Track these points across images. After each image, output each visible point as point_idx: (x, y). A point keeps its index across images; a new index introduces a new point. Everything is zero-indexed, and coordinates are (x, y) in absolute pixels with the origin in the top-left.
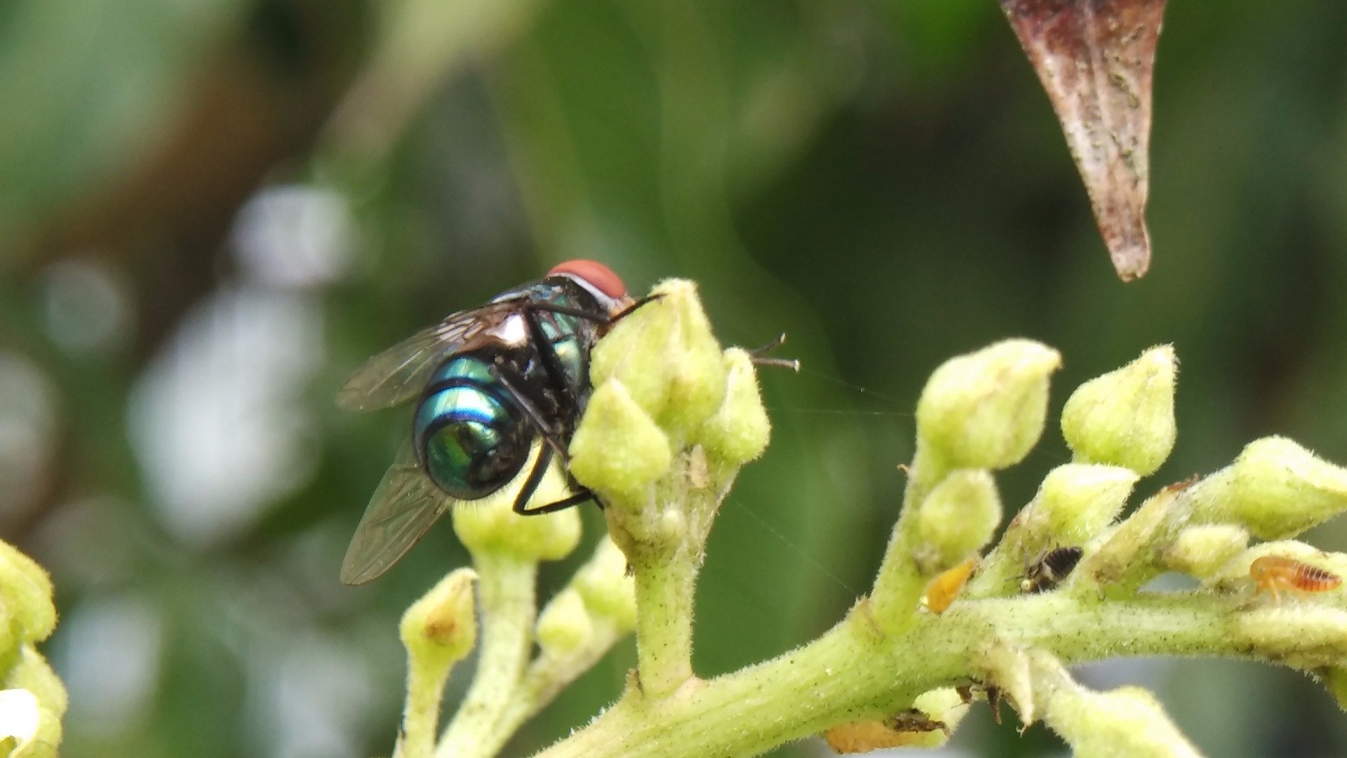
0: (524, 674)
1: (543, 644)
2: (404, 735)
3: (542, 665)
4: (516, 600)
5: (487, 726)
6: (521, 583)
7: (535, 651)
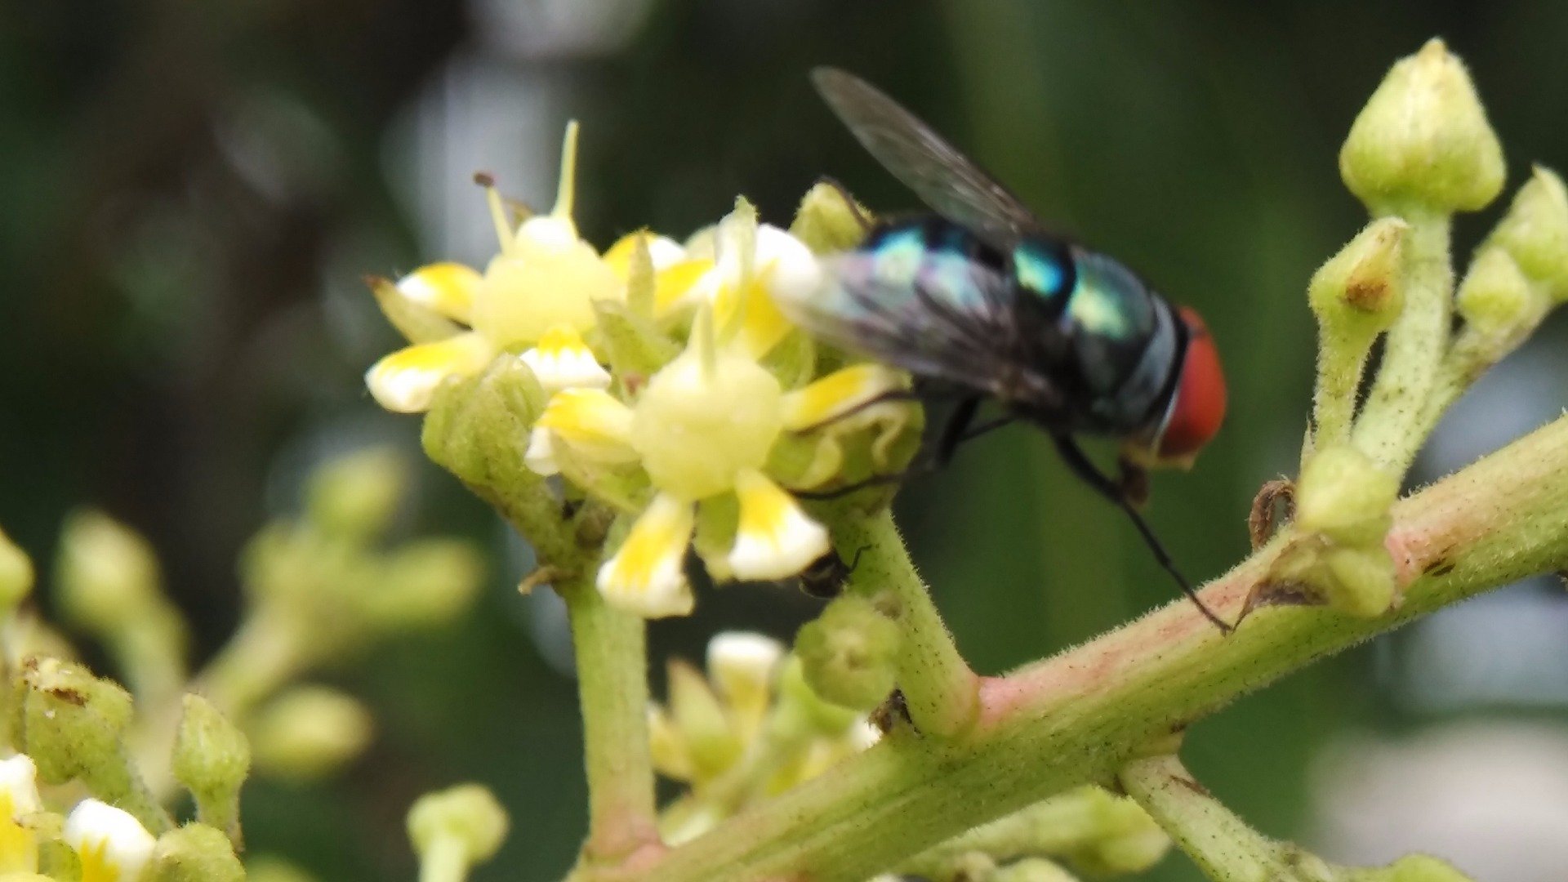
0: (1447, 351)
1: (1467, 315)
2: (1314, 426)
3: (1469, 341)
4: (1432, 261)
5: (1408, 417)
6: (1434, 239)
7: (1457, 323)
